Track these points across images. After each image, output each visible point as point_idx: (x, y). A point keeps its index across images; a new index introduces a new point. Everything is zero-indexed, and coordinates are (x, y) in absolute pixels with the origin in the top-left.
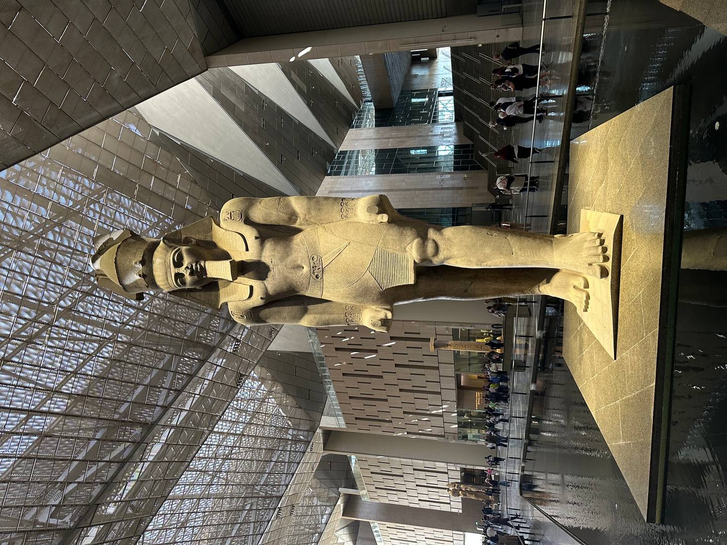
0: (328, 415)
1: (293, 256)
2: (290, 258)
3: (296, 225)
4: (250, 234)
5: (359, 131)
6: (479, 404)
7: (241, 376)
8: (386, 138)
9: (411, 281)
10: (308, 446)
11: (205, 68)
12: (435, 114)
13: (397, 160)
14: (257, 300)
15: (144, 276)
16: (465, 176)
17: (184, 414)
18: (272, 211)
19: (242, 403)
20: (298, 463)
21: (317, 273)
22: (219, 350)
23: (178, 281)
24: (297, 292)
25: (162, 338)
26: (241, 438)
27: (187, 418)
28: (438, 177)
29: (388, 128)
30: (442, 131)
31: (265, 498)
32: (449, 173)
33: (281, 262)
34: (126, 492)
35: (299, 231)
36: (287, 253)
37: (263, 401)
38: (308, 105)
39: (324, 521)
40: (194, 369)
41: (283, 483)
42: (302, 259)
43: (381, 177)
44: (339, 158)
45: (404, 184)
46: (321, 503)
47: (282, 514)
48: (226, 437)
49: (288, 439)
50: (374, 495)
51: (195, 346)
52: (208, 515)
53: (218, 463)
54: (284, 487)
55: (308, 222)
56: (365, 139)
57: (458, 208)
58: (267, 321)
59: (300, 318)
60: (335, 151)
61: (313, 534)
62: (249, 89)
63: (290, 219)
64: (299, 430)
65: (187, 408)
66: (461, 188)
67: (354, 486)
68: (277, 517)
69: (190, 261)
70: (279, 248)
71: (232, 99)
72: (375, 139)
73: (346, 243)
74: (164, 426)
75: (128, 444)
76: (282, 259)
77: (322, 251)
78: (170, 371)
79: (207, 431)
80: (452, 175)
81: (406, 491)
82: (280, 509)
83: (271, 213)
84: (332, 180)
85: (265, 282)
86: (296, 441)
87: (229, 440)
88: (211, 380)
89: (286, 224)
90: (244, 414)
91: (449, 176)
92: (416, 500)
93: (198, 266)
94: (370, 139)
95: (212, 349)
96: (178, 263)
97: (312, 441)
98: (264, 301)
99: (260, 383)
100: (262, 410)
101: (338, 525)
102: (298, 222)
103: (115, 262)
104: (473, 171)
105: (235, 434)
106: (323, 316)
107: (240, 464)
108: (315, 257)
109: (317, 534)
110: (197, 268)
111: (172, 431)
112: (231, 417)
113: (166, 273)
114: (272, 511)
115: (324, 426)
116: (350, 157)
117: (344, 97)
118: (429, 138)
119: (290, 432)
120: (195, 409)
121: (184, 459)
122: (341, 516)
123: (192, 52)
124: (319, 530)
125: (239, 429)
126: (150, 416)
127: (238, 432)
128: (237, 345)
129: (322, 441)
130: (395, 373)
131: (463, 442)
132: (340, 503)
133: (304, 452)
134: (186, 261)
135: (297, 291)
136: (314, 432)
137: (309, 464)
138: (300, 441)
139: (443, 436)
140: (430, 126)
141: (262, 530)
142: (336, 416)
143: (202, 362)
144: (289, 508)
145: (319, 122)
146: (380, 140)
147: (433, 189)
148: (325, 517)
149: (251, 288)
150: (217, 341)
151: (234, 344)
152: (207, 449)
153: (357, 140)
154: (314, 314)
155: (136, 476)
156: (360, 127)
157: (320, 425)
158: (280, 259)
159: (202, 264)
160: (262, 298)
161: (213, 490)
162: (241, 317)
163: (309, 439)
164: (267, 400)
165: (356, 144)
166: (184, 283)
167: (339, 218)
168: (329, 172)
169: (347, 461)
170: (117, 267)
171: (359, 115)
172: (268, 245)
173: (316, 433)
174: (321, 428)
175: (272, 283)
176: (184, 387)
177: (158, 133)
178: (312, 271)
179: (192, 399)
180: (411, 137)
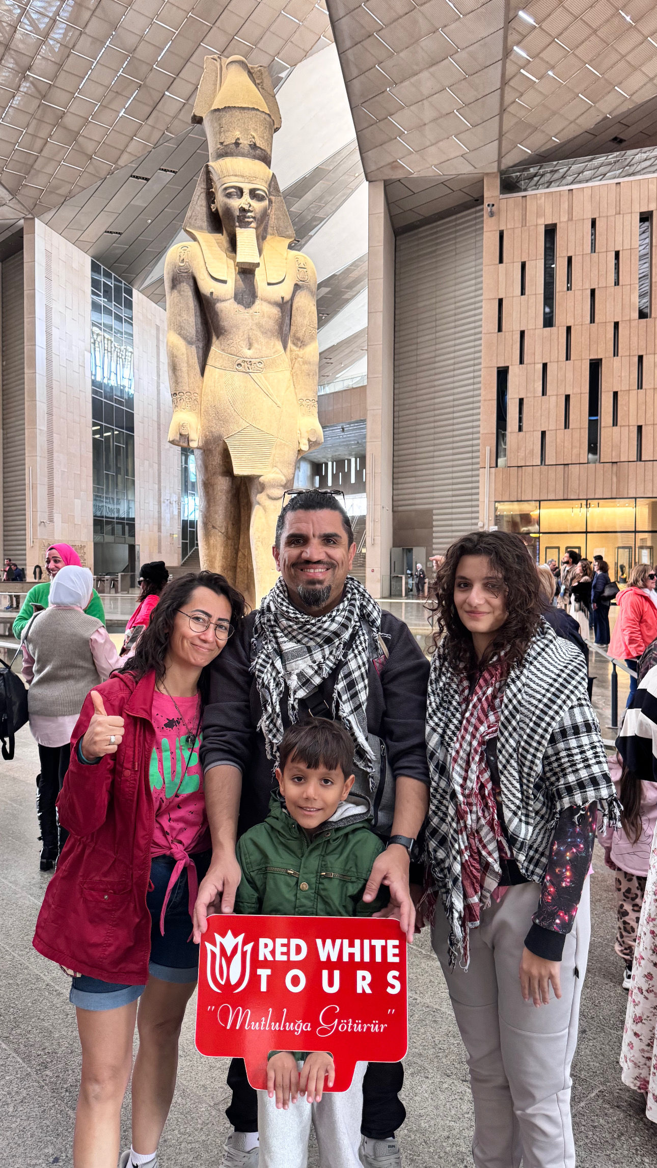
1: (263, 339)
2: (259, 334)
3: (290, 345)
4: (285, 290)
9: (238, 471)
11: (369, 179)
14: (207, 286)
15: (237, 144)
16: (175, 536)
18: (307, 319)
21: (243, 365)
23: (233, 190)
24: (218, 338)
28: (175, 498)
32: (179, 513)
33: (256, 324)
35: (285, 348)
36: (266, 333)
42: (259, 349)
55: (293, 360)
58: (176, 291)
59: (180, 334)
62: (316, 223)
63: (298, 339)
66: (160, 530)
69: (257, 211)
70: (271, 324)
71: (309, 196)
73: (279, 403)
76: (259, 326)
77: (268, 375)
80: (177, 518)
83: (305, 317)
85: (233, 300)
89: (292, 333)
91: (176, 513)
93: (251, 220)
96: (253, 194)
98: (208, 295)
102: (294, 348)
103: (254, 109)
104: (181, 546)
106: (185, 365)
108: (261, 366)
110: (249, 217)
113: (243, 176)
123: (394, 165)
134: (257, 206)
135: (220, 338)
147: (159, 489)
149: (224, 282)
154: (187, 354)
158: (259, 323)
159: (253, 225)
160: (212, 293)
162: (182, 259)
166: (229, 196)
167: (300, 396)
170: (248, 109)
172: (275, 311)
175: (228, 309)
177: (283, 75)
178: (246, 360)
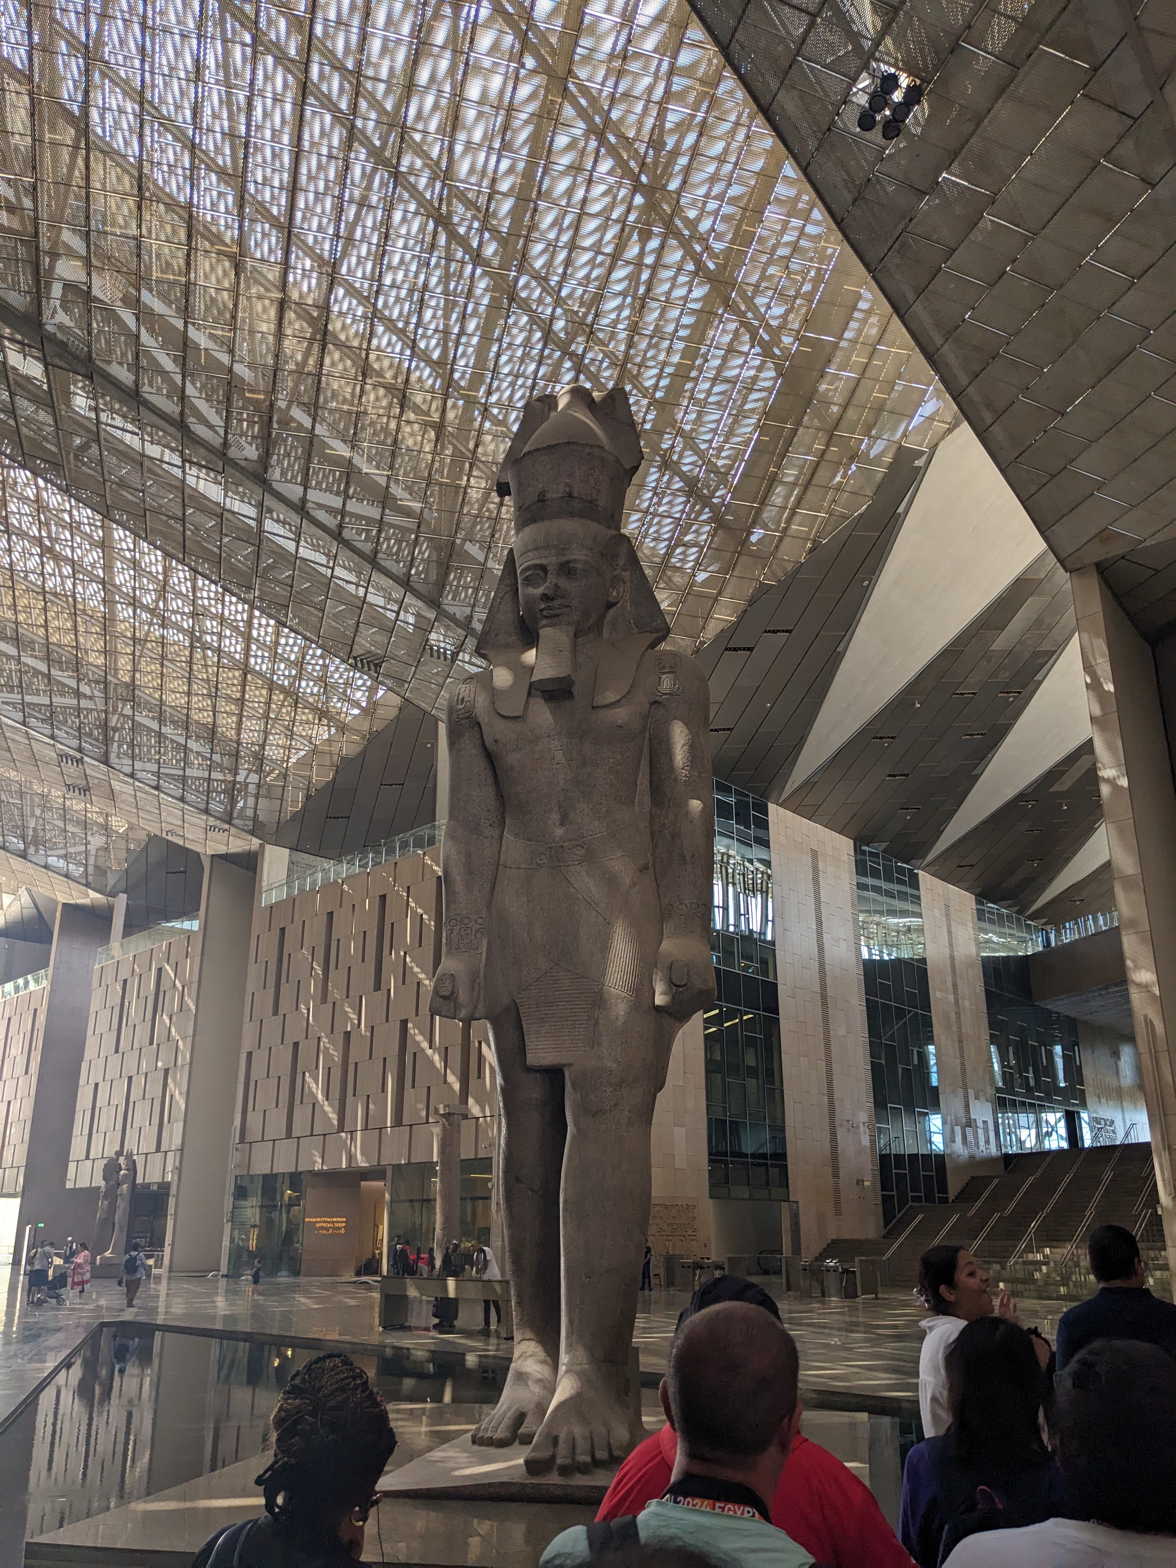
0: (291, 862)
1: (584, 805)
2: (576, 796)
5: (970, 918)
6: (318, 1225)
7: (376, 665)
8: (955, 985)
9: (533, 1058)
10: (218, 819)
11: (1069, 567)
12: (1023, 1104)
13: (900, 1013)
14: (495, 732)
15: (542, 499)
16: (867, 1184)
17: (291, 546)
19: (318, 668)
20: (182, 799)
21: (550, 856)
22: (431, 615)
23: (532, 572)
24: (511, 815)
25: (457, 493)
26: (240, 669)
27: (281, 554)
28: (863, 1117)
29: (980, 989)
30: (980, 1124)
31: (105, 726)
33: (572, 780)
34: (118, 434)
36: (589, 792)
37: (323, 714)
38: (1022, 796)
39: (52, 860)
40: (389, 564)
41: (138, 765)
42: (578, 823)
43: (857, 975)
44: (901, 871)
45: (842, 1032)
46: (93, 852)
47: (70, 769)
48: (241, 634)
49: (236, 774)
50: (109, 978)
51: (439, 563)
52: (67, 602)
53: (182, 619)
54: (128, 770)
56: (950, 932)
57: (786, 1166)
58: (455, 752)
60: (918, 862)
61: (23, 837)
62: (1046, 658)
64: (257, 796)
65: (304, 552)
66: (836, 1175)
67: (130, 928)
68: (62, 756)
70: (599, 777)
71: (1017, 623)
72: (952, 958)
73: (610, 918)
74: (260, 506)
75: (222, 433)
76: (577, 783)
77: (595, 866)
78: (383, 514)
79: (252, 596)
80: (869, 1150)
81: (117, 1051)
82: (80, 761)
84: (845, 858)
86: (232, 791)
87: (234, 642)
88: (364, 602)
90: (294, 672)
91: (866, 1143)
92: (96, 1076)
93: (561, 610)
94: (951, 945)
95: (434, 602)
96: (566, 570)
97: (233, 830)
98: (492, 745)
99: (364, 704)
100: (304, 713)
101: (43, 891)
104: (879, 1202)
105: (247, 655)
107: (181, 668)
108: (582, 852)
109: (22, 846)
110: (557, 607)
111: (253, 523)
112: (287, 644)
113: (550, 548)
114: (75, 743)
115: (267, 856)
116: (903, 896)
117: (1051, 880)
118: (960, 1091)
119: (254, 778)
120: (300, 569)
121: (191, 549)
122: (62, 899)
123: (1104, 536)
124: (32, 850)
125: (259, 662)
126: (283, 473)
127: (252, 661)
128: (445, 653)
129: (233, 850)
130: (387, 1021)
131: (230, 1188)
132: (94, 896)
133: (207, 811)
134: (573, 587)
135: (514, 814)
136: (252, 833)
137: (180, 823)
138: (233, 801)
139: (242, 1141)
140: (991, 1092)
141: (32, 721)
142: (289, 883)
143: (405, 583)
144: (82, 783)
145: (984, 823)
146: (949, 971)
147: (831, 1103)
148: (61, 863)
150: (451, 610)
151: (448, 647)
152: (212, 595)
153: (948, 915)
155: (154, 451)
156: (979, 919)
157: (268, 847)
158: (577, 777)
161: (124, 612)
162: (460, 698)
163: (235, 822)
164: (325, 722)
165: (937, 913)
167: (665, 900)
168: (864, 848)
169: (188, 911)
170: (559, 445)
171: (1009, 917)
173: (250, 837)
174: (262, 846)
175: (523, 763)
176: (347, 544)
177: (917, 463)
178: (553, 845)
179: (323, 560)
180: (961, 1048)
